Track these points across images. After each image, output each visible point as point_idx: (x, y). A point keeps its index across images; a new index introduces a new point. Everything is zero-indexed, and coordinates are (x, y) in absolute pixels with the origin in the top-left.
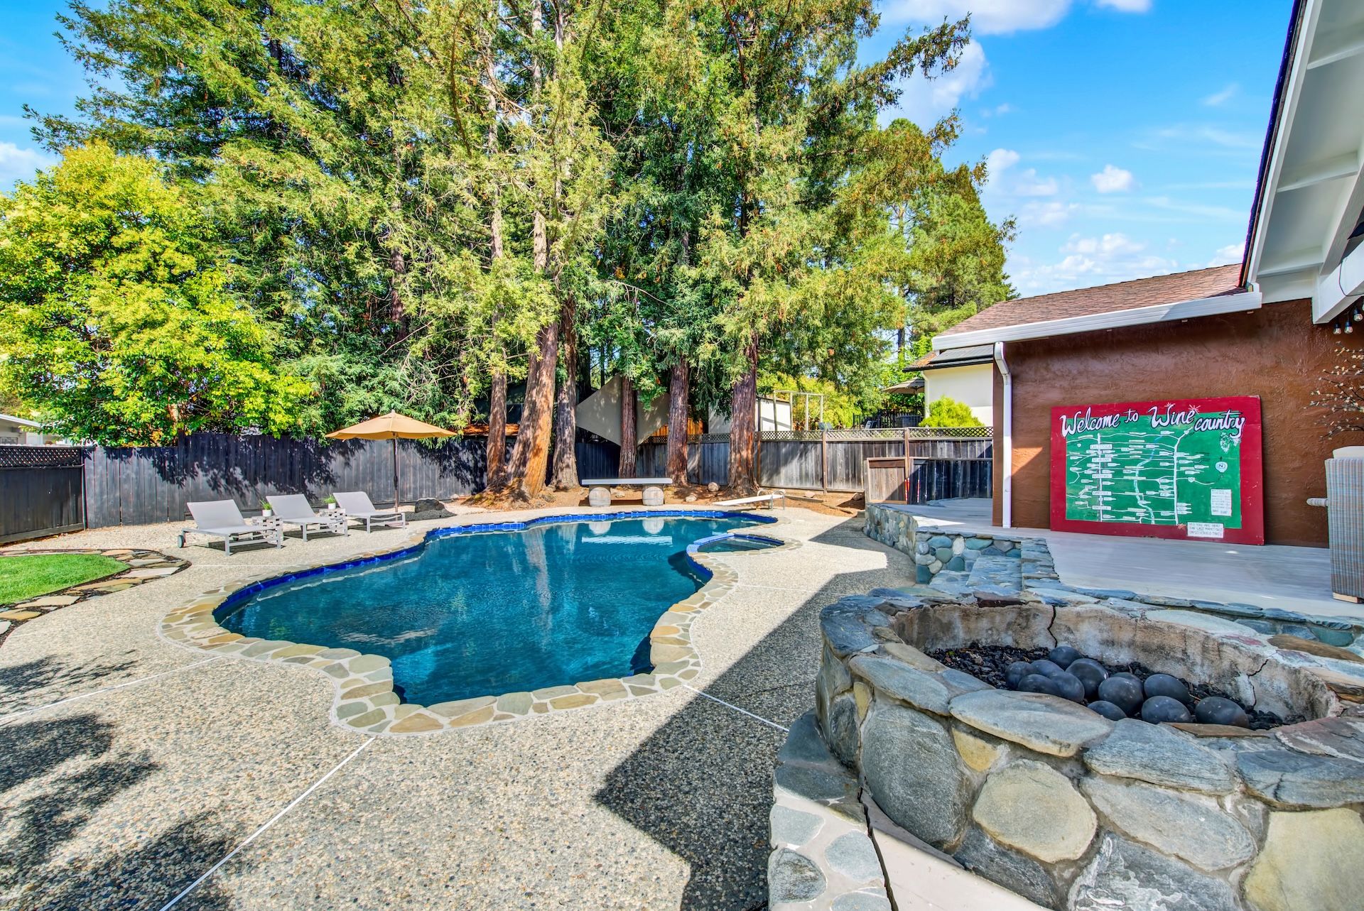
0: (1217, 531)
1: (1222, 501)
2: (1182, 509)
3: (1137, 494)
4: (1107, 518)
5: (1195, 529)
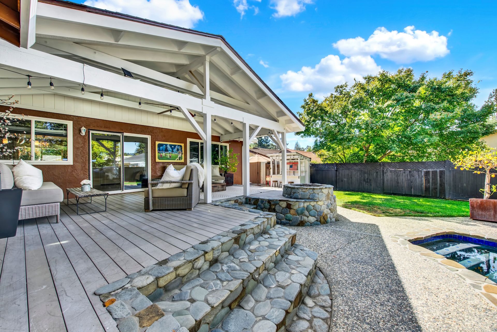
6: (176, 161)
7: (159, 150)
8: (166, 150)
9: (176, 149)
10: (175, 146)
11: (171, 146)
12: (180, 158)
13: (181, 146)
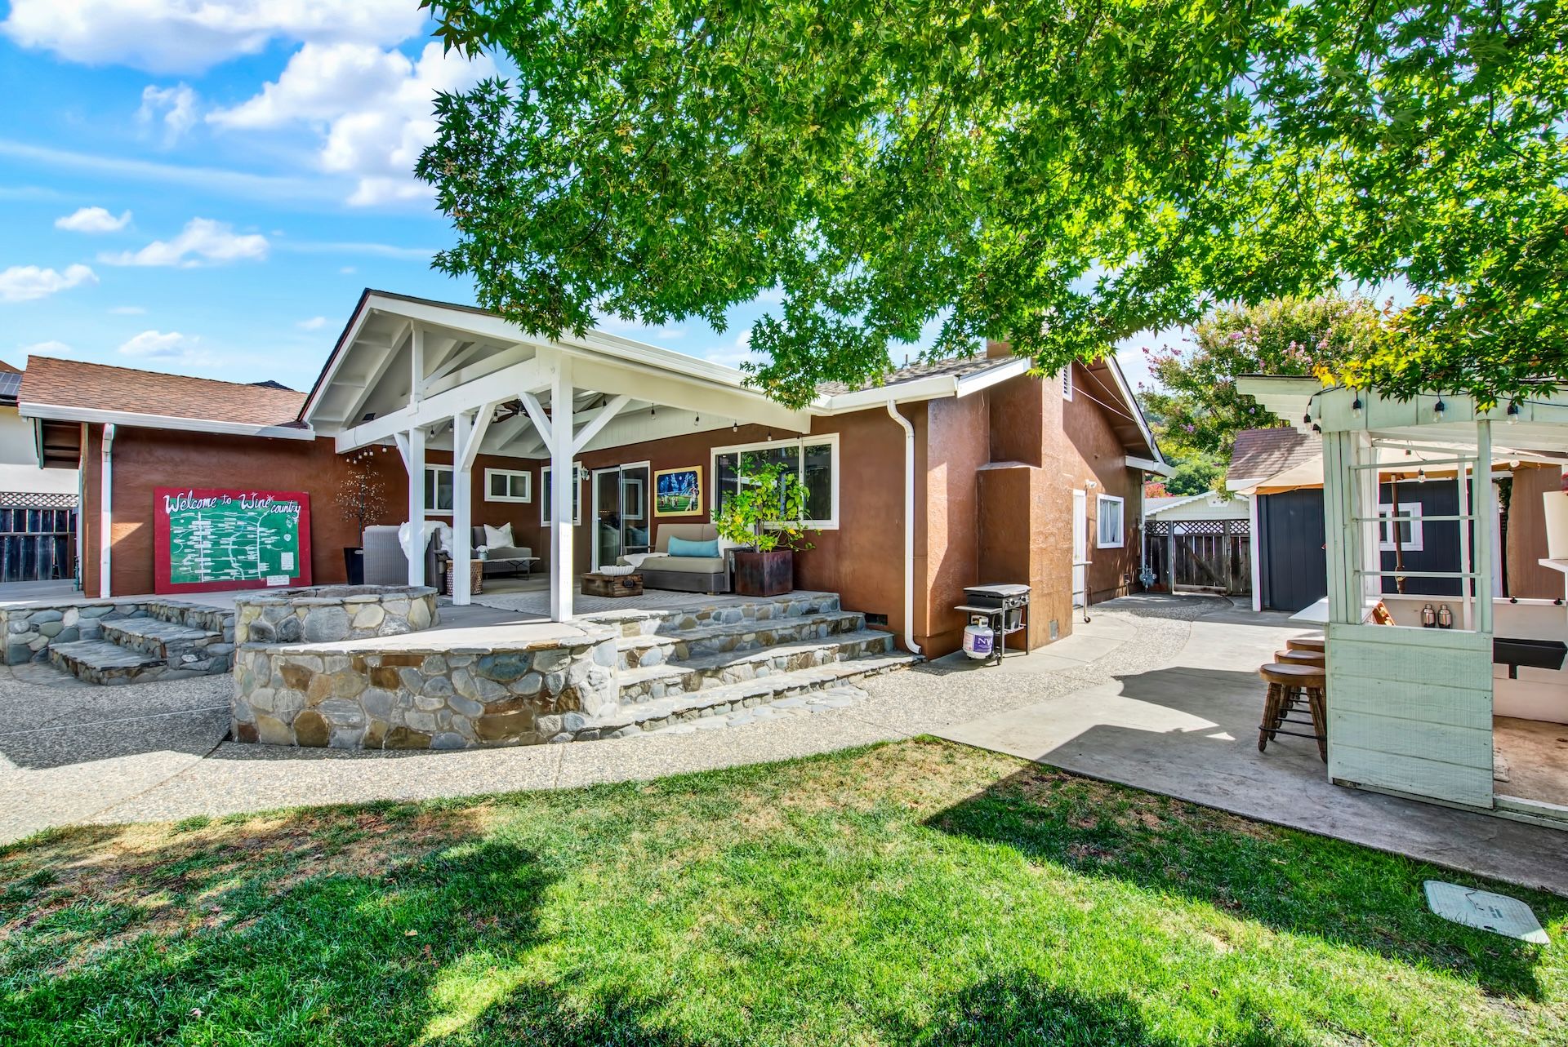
0: (284, 580)
1: (288, 561)
2: (263, 567)
3: (231, 558)
4: (208, 578)
5: (272, 580)
6: (685, 513)
7: (659, 490)
8: (670, 489)
9: (685, 484)
10: (684, 474)
11: (677, 475)
12: (694, 505)
13: (694, 473)
